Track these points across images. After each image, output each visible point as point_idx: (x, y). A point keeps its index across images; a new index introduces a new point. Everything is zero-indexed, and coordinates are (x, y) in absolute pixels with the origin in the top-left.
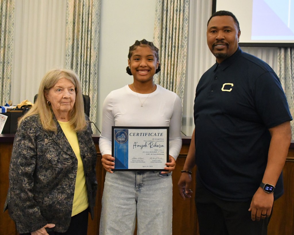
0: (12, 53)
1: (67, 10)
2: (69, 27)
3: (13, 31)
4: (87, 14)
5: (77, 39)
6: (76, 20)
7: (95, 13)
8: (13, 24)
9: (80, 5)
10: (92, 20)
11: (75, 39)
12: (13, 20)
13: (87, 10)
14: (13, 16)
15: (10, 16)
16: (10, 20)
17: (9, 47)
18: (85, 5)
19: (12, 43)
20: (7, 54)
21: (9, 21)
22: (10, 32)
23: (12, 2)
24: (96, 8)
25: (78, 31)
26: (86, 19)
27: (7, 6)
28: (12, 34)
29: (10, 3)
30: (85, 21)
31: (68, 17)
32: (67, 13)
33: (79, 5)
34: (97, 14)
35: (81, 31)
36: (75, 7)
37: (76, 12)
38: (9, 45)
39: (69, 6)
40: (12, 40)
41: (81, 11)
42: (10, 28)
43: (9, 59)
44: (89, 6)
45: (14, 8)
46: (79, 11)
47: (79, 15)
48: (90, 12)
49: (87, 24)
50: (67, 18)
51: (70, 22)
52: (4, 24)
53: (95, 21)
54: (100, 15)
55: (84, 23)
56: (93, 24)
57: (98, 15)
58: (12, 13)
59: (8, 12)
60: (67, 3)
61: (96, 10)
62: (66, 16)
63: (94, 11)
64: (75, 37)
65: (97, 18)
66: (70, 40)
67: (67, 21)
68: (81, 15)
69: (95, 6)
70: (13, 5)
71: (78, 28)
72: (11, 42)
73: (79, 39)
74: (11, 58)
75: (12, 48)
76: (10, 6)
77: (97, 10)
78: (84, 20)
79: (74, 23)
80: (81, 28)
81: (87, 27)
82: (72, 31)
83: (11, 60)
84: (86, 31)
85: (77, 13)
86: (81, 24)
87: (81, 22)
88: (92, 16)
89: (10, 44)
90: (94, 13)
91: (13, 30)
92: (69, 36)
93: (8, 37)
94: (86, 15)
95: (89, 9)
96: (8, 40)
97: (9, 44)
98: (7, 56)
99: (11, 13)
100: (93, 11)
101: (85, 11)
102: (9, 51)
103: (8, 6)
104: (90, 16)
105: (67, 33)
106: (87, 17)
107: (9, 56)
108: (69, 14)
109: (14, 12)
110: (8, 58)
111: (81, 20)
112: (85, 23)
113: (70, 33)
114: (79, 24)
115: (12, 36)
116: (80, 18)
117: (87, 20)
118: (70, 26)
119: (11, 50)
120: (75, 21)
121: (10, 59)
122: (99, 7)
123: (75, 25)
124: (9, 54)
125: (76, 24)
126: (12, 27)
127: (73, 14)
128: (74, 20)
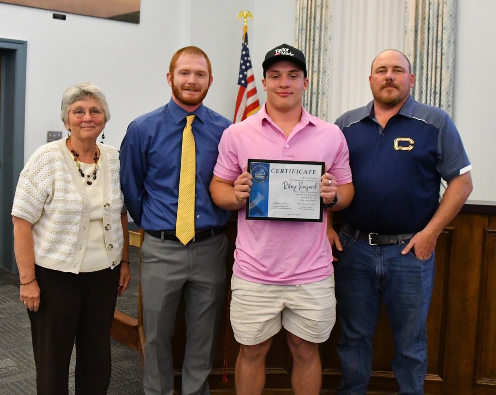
0: (328, 79)
1: (406, 12)
2: (408, 39)
3: (330, 49)
4: (435, 16)
5: (420, 54)
6: (419, 26)
7: (448, 14)
8: (330, 38)
9: (425, 5)
10: (442, 24)
11: (418, 54)
12: (331, 34)
13: (436, 10)
14: (330, 28)
15: (326, 28)
16: (326, 33)
17: (325, 72)
18: (433, 4)
19: (329, 65)
20: (322, 81)
21: (325, 35)
22: (326, 50)
23: (329, 8)
24: (449, 7)
25: (423, 43)
26: (433, 24)
27: (321, 14)
28: (328, 54)
29: (326, 9)
30: (433, 28)
31: (408, 24)
32: (405, 18)
33: (423, 5)
34: (451, 16)
35: (426, 42)
36: (417, 7)
37: (418, 15)
38: (325, 69)
39: (408, 6)
40: (329, 61)
41: (427, 13)
42: (326, 45)
43: (324, 88)
44: (439, 5)
45: (331, 17)
46: (423, 13)
47: (424, 19)
48: (440, 13)
49: (435, 31)
50: (406, 25)
51: (410, 31)
52: (318, 39)
53: (448, 27)
54: (455, 17)
55: (430, 31)
56: (444, 31)
57: (453, 16)
58: (329, 24)
59: (323, 22)
60: (406, 3)
61: (449, 10)
62: (405, 22)
63: (447, 11)
64: (418, 51)
65: (451, 21)
66: (411, 57)
67: (406, 29)
68: (427, 19)
69: (448, 3)
70: (329, 12)
71: (422, 38)
72: (327, 64)
73: (423, 54)
74: (327, 87)
75: (328, 72)
76: (325, 14)
77: (451, 10)
78: (431, 26)
79: (416, 32)
80: (426, 38)
81: (435, 36)
82: (413, 42)
83: (328, 90)
84: (435, 41)
85: (420, 17)
86: (426, 32)
87: (427, 29)
88: (443, 19)
89: (327, 67)
90: (446, 15)
91: (330, 47)
92: (408, 51)
93: (324, 56)
94: (433, 18)
95: (438, 8)
96: (323, 62)
97: (325, 67)
98: (322, 83)
99: (327, 23)
100: (445, 12)
101: (432, 12)
102: (325, 76)
103: (324, 14)
104: (440, 19)
105: (406, 47)
106: (435, 22)
107: (325, 84)
108: (408, 19)
109: (331, 21)
110: (323, 86)
111: (426, 25)
112: (433, 30)
113: (410, 46)
114: (424, 32)
115: (328, 56)
116: (424, 24)
117: (435, 26)
118: (410, 36)
119: (328, 75)
120: (418, 28)
121: (326, 89)
122: (454, 4)
123: (417, 35)
124: (325, 81)
125: (419, 32)
126: (329, 43)
127: (414, 18)
128: (416, 26)
